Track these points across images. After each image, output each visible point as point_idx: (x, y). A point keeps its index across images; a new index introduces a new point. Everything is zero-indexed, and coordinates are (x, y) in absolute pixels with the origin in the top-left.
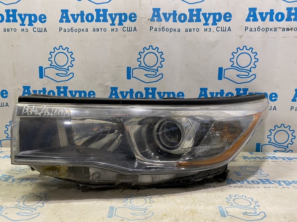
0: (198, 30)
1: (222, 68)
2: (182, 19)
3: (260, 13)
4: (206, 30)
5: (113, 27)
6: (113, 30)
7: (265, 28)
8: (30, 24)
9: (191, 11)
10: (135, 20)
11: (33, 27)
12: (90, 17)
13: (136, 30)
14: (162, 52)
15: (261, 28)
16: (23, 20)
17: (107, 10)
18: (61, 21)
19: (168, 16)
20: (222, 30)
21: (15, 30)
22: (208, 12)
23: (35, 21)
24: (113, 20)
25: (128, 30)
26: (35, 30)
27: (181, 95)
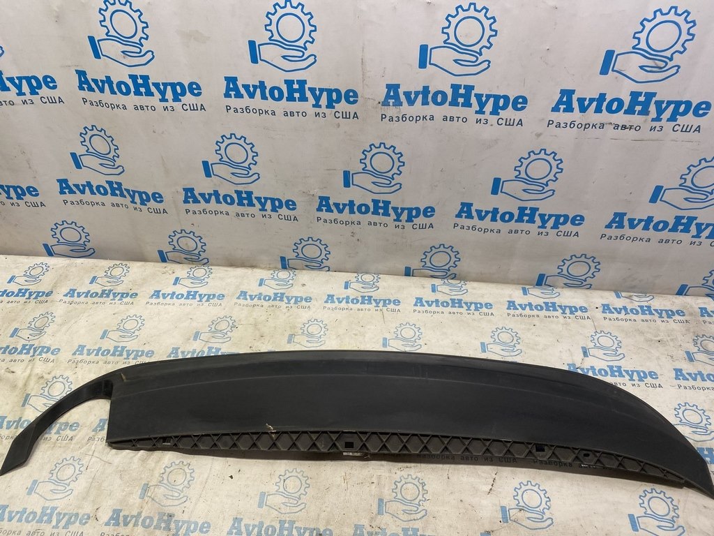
0: (464, 120)
1: (500, 179)
2: (439, 100)
3: (579, 100)
4: (478, 121)
5: (317, 110)
6: (317, 115)
7: (584, 124)
8: (176, 99)
9: (455, 87)
10: (355, 102)
11: (182, 103)
12: (276, 92)
13: (357, 117)
14: (400, 153)
15: (576, 124)
16: (163, 93)
17: (304, 82)
18: (227, 95)
19: (413, 96)
20: (508, 124)
21: (153, 109)
22: (485, 92)
23: (183, 94)
24: (317, 99)
25: (344, 116)
26: (185, 107)
27: (429, 210)
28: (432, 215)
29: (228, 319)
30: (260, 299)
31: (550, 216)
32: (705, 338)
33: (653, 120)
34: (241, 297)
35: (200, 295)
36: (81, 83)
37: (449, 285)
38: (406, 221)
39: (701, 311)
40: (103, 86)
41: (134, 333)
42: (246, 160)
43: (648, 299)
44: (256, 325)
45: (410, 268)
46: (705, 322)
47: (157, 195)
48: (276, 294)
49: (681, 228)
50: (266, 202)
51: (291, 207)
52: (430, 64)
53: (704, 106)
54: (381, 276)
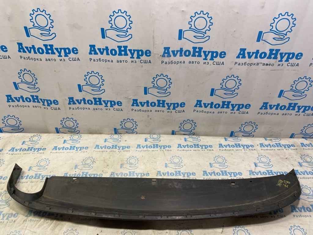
0: (198, 63)
2: (187, 54)
3: (248, 53)
4: (205, 63)
5: (132, 60)
6: (132, 62)
7: (250, 63)
8: (66, 56)
9: (194, 48)
10: (150, 55)
12: (113, 51)
13: (151, 62)
15: (247, 63)
16: (60, 53)
17: (127, 47)
18: (90, 53)
19: (176, 52)
20: (217, 64)
21: (55, 60)
22: (208, 50)
23: (69, 53)
24: (132, 54)
25: (145, 62)
26: (70, 59)
27: (183, 104)
28: (184, 106)
29: (91, 158)
30: (105, 148)
31: (236, 105)
32: (305, 156)
33: (279, 61)
34: (97, 148)
35: (77, 148)
36: (19, 48)
37: (192, 138)
38: (173, 109)
39: (302, 145)
40: (31, 50)
41: (45, 167)
42: (99, 83)
43: (278, 140)
44: (104, 160)
45: (174, 131)
46: (304, 149)
47: (55, 101)
48: (113, 146)
49: (291, 108)
50: (108, 103)
51: (120, 104)
52: (183, 38)
53: (300, 55)
54: (161, 135)
